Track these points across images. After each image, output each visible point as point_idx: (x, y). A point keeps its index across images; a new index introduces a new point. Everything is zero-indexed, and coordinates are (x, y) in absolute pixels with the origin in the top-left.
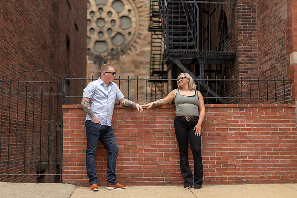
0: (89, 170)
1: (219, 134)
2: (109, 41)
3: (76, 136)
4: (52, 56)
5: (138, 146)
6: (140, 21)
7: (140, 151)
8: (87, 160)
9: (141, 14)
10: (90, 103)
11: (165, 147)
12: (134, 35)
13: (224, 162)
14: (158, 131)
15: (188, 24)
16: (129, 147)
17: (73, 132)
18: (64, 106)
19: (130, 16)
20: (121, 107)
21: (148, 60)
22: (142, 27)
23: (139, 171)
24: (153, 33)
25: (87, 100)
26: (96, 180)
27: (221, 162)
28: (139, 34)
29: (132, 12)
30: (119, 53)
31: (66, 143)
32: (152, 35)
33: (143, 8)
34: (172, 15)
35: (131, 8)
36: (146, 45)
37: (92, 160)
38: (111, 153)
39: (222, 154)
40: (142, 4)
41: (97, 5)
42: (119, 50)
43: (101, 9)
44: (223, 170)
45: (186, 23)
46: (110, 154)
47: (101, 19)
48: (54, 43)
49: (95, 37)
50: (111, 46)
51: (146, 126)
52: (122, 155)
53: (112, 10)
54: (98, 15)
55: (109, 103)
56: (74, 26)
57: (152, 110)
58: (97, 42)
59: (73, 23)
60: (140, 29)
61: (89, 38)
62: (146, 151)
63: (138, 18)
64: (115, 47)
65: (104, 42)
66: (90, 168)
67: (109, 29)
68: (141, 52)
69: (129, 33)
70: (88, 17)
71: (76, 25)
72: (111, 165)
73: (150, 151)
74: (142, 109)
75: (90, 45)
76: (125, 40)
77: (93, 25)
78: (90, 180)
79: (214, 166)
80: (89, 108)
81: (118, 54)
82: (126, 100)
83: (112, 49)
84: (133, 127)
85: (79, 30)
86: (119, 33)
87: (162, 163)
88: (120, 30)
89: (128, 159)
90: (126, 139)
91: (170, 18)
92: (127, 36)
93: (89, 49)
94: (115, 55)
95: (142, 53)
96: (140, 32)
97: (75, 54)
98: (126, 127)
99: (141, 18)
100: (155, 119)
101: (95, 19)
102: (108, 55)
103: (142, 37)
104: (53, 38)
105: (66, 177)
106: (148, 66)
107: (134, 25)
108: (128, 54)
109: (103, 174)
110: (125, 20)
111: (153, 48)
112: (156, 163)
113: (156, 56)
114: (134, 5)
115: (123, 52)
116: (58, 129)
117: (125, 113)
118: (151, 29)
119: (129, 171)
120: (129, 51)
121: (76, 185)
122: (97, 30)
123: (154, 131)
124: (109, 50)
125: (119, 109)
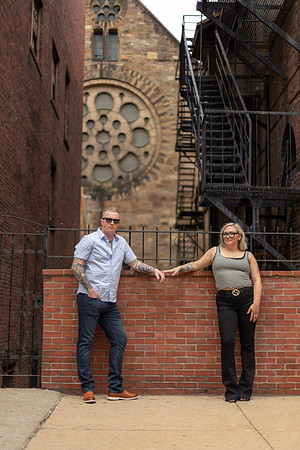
0: (82, 370)
1: (282, 317)
2: (115, 166)
3: (63, 316)
4: (29, 190)
5: (157, 334)
6: (163, 135)
7: (160, 341)
8: (79, 355)
9: (163, 125)
10: (85, 267)
11: (198, 335)
12: (153, 156)
13: (290, 361)
14: (187, 311)
15: (235, 146)
16: (143, 335)
17: (58, 310)
18: (45, 272)
19: (148, 128)
20: (132, 273)
21: (174, 194)
22: (165, 145)
23: (159, 372)
24: (182, 154)
25: (81, 262)
26: (91, 385)
27: (285, 361)
28: (161, 154)
29: (151, 122)
30: (130, 183)
31: (48, 328)
32: (180, 157)
33: (167, 116)
34: (211, 131)
35: (148, 116)
36: (171, 172)
37: (86, 354)
38: (115, 344)
39: (286, 348)
40: (165, 110)
41: (98, 110)
42: (131, 178)
43: (104, 116)
44: (288, 373)
45: (232, 143)
46: (113, 345)
47: (103, 131)
48: (33, 169)
49: (94, 158)
50: (117, 172)
51: (169, 304)
52: (133, 348)
53: (120, 118)
54: (99, 126)
55: (113, 268)
56: (63, 144)
57: (178, 279)
58: (97, 166)
59: (61, 140)
60: (162, 148)
61: (86, 160)
62: (169, 341)
63: (159, 131)
64: (124, 175)
65: (108, 166)
66: (83, 367)
67: (115, 147)
68: (163, 182)
69: (146, 153)
70: (85, 129)
71: (65, 142)
72: (115, 363)
73: (176, 342)
74: (163, 277)
75: (87, 171)
76: (140, 163)
77: (92, 141)
78: (83, 386)
79: (274, 367)
80: (83, 275)
81: (128, 185)
82: (139, 263)
83: (120, 177)
84: (149, 304)
85: (71, 149)
86: (130, 153)
87: (194, 360)
88: (132, 149)
89: (141, 354)
90: (139, 323)
91: (208, 134)
92: (142, 158)
93: (85, 177)
94: (124, 185)
95: (165, 184)
96: (162, 151)
97: (64, 186)
98: (139, 304)
99: (164, 131)
100: (183, 292)
101: (95, 132)
102: (114, 186)
103: (166, 159)
104: (31, 163)
105: (47, 380)
106: (175, 203)
107: (153, 141)
108: (144, 185)
109: (102, 376)
110: (140, 134)
111: (182, 178)
112: (185, 361)
113: (186, 189)
114: (153, 111)
115: (137, 182)
116: (36, 306)
117: (138, 282)
118: (178, 148)
119: (143, 373)
120: (145, 181)
121: (61, 392)
122: (98, 148)
123: (181, 310)
124: (115, 179)
125: (129, 276)
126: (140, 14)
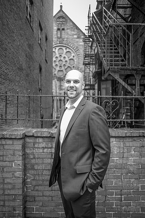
2: (64, 71)
6: (79, 61)
9: (79, 58)
12: (76, 67)
19: (74, 59)
28: (78, 67)
29: (75, 57)
32: (85, 66)
33: (80, 55)
35: (74, 55)
40: (79, 53)
41: (59, 54)
43: (61, 55)
49: (58, 68)
50: (65, 73)
53: (66, 56)
54: (59, 59)
56: (45, 61)
58: (59, 71)
59: (44, 59)
60: (78, 65)
61: (55, 69)
63: (77, 60)
65: (62, 71)
67: (64, 65)
70: (54, 59)
75: (56, 73)
77: (57, 63)
85: (48, 63)
88: (69, 66)
107: (76, 63)
110: (72, 61)
114: (76, 54)
118: (85, 64)
122: (59, 65)
124: (64, 75)
126: (71, 24)
